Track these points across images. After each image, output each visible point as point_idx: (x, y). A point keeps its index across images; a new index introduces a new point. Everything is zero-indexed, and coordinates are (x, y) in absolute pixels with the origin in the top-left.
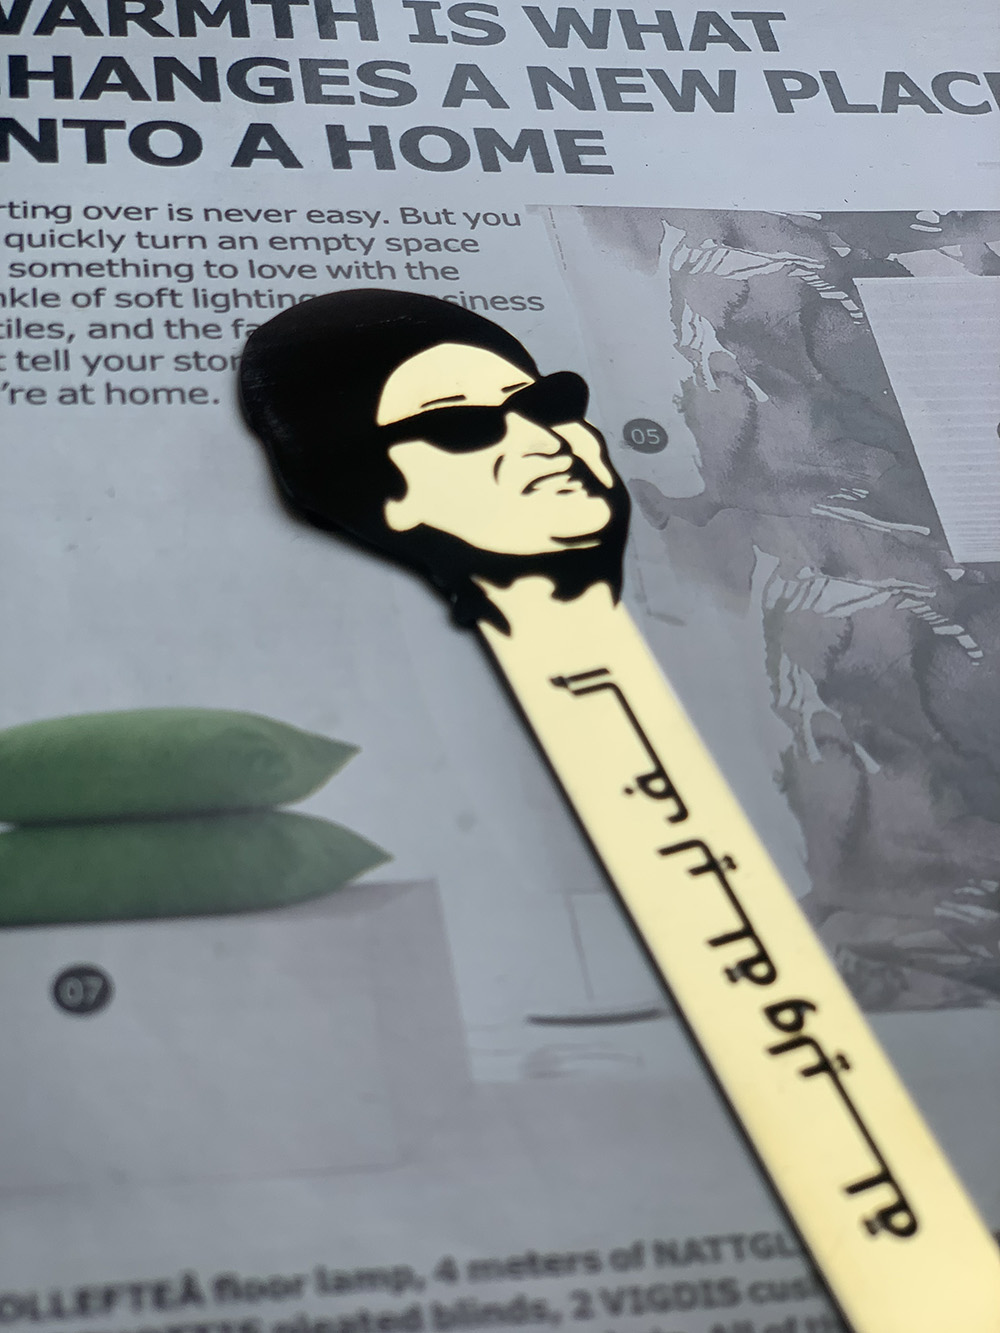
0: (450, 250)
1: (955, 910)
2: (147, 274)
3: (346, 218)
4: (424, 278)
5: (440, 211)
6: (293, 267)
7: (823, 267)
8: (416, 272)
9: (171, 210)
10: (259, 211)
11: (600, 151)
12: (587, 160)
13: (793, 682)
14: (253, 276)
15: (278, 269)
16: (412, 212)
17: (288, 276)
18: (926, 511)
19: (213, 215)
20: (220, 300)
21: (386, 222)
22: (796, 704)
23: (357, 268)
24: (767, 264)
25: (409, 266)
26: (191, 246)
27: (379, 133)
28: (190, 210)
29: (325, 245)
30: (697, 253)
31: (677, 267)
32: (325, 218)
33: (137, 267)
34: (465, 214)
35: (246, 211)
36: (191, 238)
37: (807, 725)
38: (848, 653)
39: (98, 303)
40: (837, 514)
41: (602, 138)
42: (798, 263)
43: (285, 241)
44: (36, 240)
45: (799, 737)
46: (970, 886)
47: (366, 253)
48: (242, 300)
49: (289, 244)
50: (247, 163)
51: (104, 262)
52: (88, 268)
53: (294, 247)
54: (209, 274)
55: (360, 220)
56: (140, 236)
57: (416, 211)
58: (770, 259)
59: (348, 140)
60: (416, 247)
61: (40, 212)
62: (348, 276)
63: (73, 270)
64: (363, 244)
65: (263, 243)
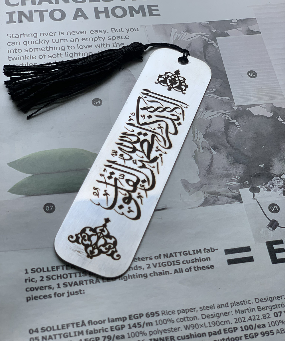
0: (122, 39)
1: (230, 183)
2: (55, 50)
3: (99, 32)
4: (116, 46)
5: (120, 29)
6: (87, 45)
7: (209, 35)
8: (115, 45)
9: (59, 32)
10: (79, 31)
11: (157, 10)
12: (154, 12)
13: (198, 135)
14: (78, 48)
15: (84, 46)
16: (114, 29)
17: (86, 48)
18: (230, 94)
19: (69, 33)
20: (71, 55)
21: (108, 32)
22: (198, 140)
23: (101, 45)
24: (196, 36)
25: (113, 44)
26: (64, 42)
27: (106, 9)
28: (63, 32)
29: (94, 39)
30: (179, 35)
31: (174, 39)
32: (94, 32)
33: (52, 48)
34: (126, 29)
35: (76, 32)
36: (64, 40)
37: (200, 145)
38: (210, 128)
39: (44, 58)
40: (210, 96)
41: (158, 6)
42: (203, 35)
43: (85, 39)
44: (30, 43)
45: (199, 147)
46: (234, 178)
47: (103, 41)
48: (76, 55)
49: (86, 40)
50: (76, 19)
51: (45, 47)
52: (42, 49)
53: (87, 41)
54: (69, 49)
55: (102, 32)
56: (53, 40)
57: (115, 29)
58: (197, 34)
59: (99, 11)
60: (115, 39)
61: (30, 35)
62: (99, 47)
63: (38, 49)
64: (103, 39)
65: (80, 40)
